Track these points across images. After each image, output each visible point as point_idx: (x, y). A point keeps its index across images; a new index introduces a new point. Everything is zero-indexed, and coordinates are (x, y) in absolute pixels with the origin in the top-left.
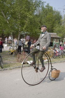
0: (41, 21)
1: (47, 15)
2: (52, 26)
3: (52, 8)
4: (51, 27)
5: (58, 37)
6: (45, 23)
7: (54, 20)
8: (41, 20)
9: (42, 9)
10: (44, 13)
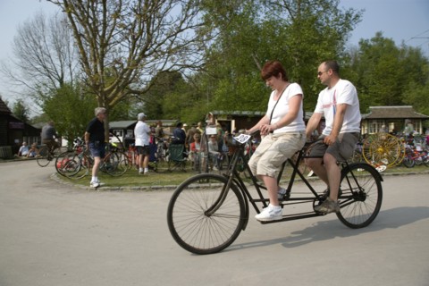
0: (363, 81)
1: (377, 62)
2: (397, 90)
3: (391, 43)
4: (394, 93)
5: (420, 115)
6: (374, 84)
7: (399, 72)
8: (362, 78)
9: (361, 49)
10: (371, 57)
